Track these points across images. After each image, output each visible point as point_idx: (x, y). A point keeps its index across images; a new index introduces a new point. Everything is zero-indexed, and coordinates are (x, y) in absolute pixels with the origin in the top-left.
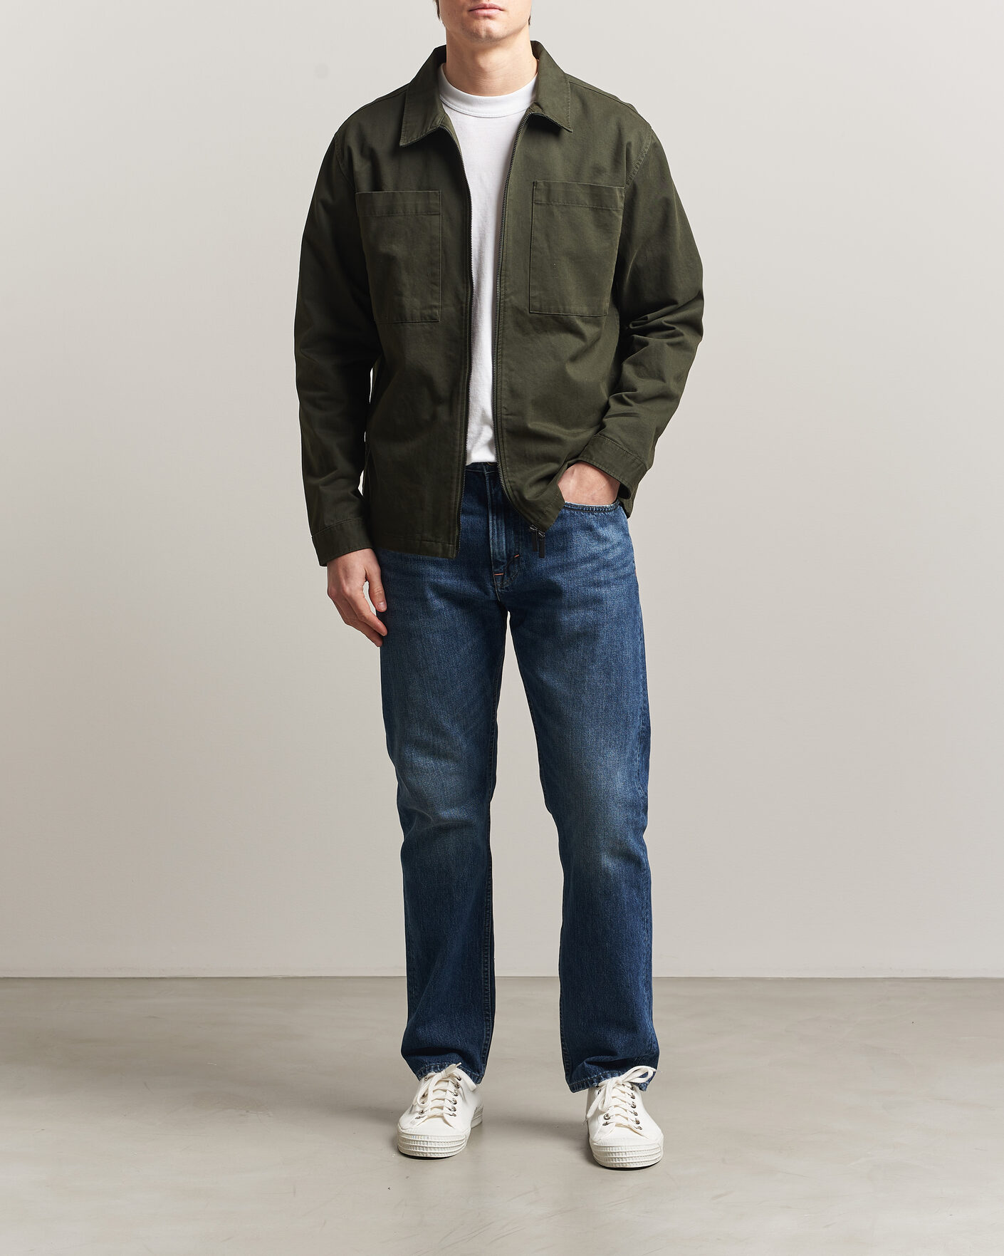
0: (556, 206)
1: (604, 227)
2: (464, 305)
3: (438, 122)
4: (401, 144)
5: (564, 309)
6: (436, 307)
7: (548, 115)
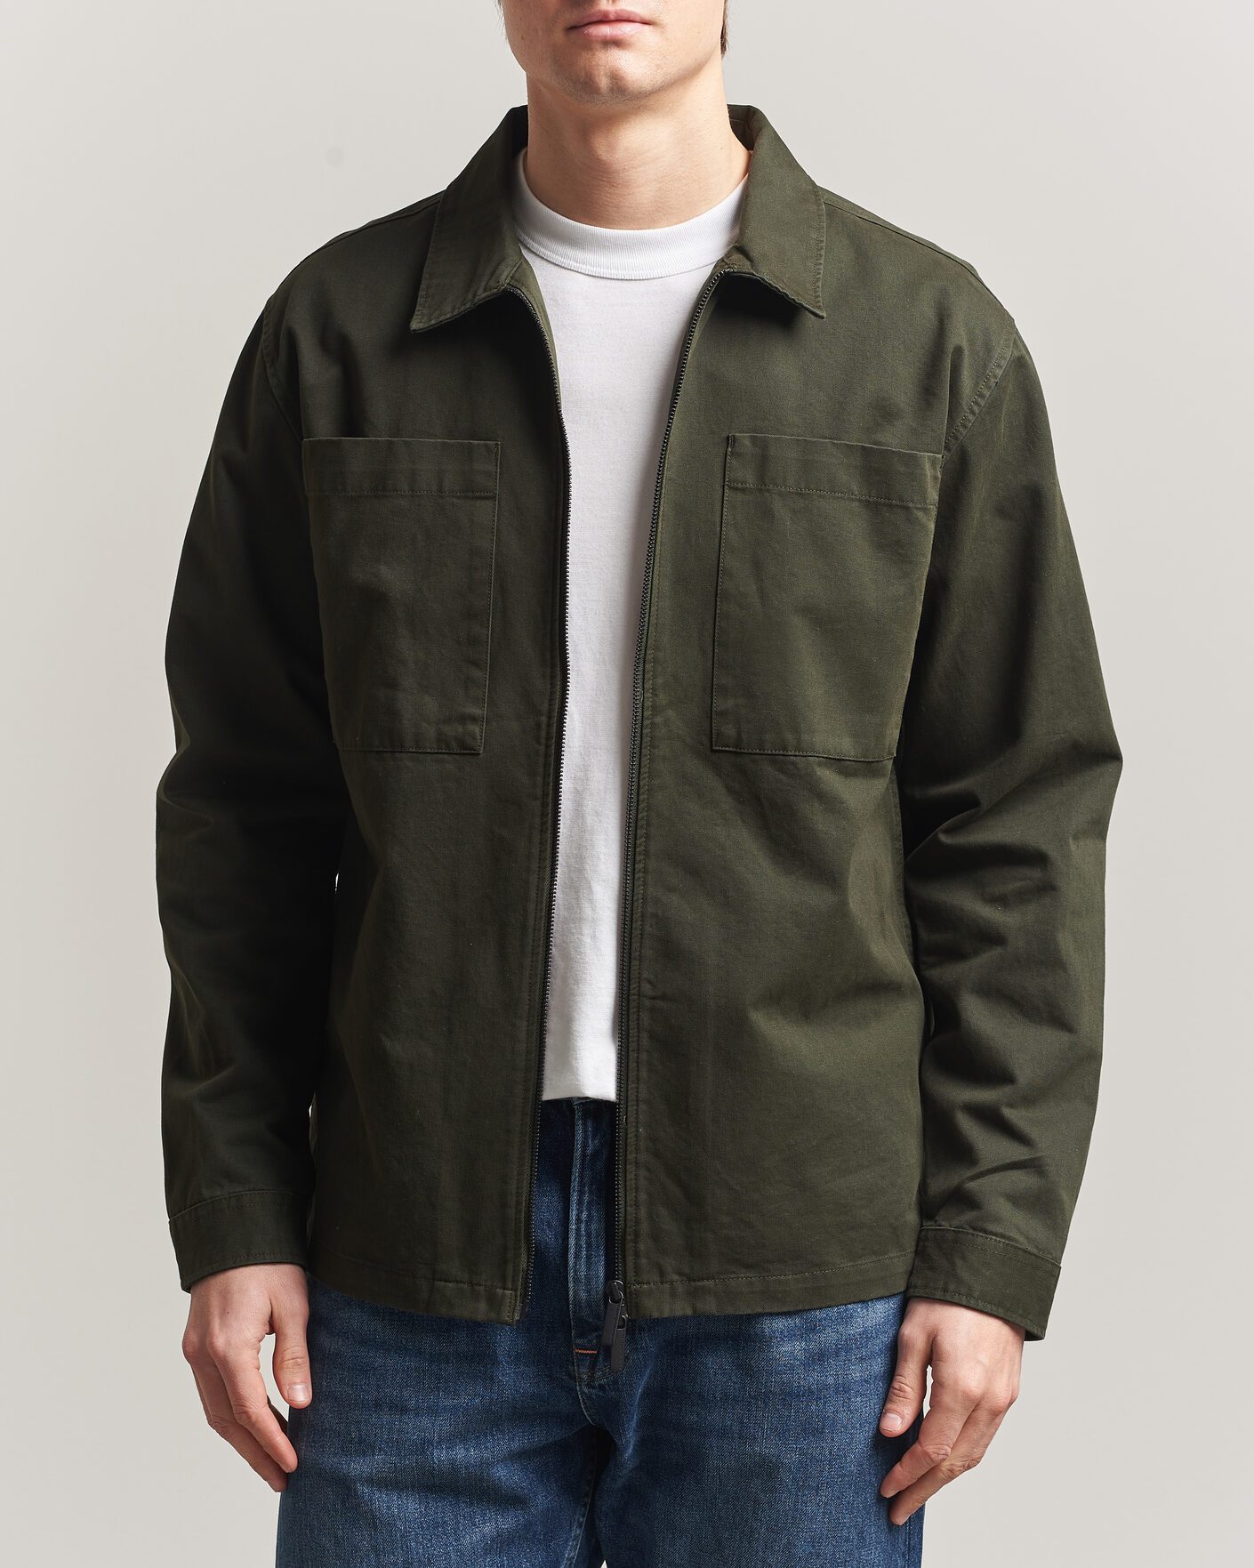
0: (781, 494)
1: (893, 548)
2: (544, 719)
3: (504, 277)
4: (415, 325)
5: (799, 741)
6: (474, 719)
7: (765, 274)
